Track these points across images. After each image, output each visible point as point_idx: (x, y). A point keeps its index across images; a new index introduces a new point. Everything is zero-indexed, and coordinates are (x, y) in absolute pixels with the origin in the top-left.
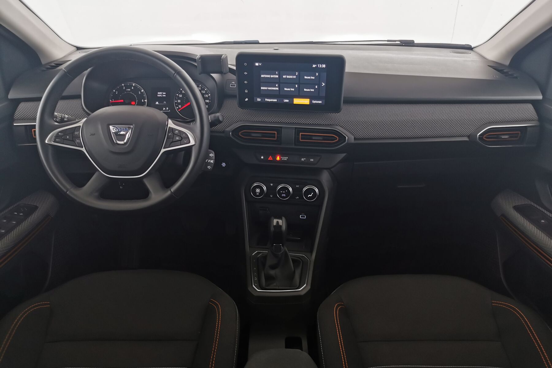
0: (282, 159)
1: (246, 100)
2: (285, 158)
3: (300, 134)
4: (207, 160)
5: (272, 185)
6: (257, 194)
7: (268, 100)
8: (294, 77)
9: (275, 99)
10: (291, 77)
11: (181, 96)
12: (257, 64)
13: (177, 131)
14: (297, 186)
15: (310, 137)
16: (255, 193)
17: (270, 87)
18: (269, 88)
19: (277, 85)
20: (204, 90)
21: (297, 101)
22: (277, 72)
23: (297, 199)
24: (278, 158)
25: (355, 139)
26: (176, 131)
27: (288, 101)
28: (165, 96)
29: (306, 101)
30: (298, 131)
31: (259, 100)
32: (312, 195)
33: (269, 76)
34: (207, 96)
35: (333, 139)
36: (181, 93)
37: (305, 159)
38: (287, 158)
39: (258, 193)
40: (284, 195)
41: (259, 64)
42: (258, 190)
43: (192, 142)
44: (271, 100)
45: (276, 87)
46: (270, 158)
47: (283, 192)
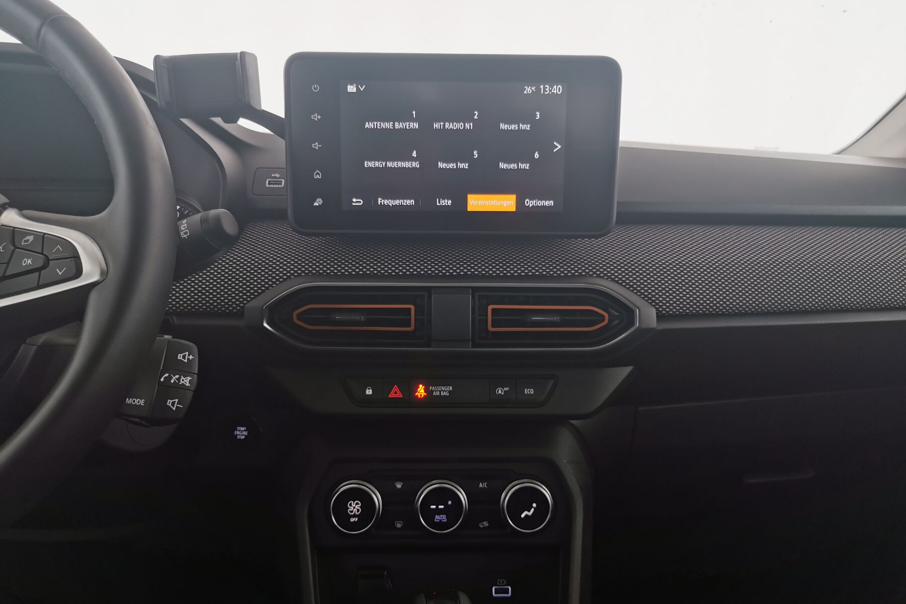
0: (432, 391)
1: (316, 204)
2: (443, 388)
3: (490, 307)
4: (167, 375)
5: (399, 486)
6: (352, 520)
7: (386, 202)
8: (467, 126)
9: (410, 199)
10: (459, 126)
12: (351, 89)
13: (31, 238)
14: (481, 485)
15: (520, 318)
16: (343, 517)
17: (393, 160)
18: (389, 164)
19: (414, 154)
21: (477, 203)
22: (414, 112)
23: (484, 528)
24: (421, 391)
25: (660, 317)
26: (27, 238)
27: (450, 202)
29: (506, 203)
30: (484, 296)
31: (357, 202)
32: (533, 510)
33: (388, 125)
35: (592, 318)
37: (506, 389)
38: (451, 388)
39: (355, 516)
40: (443, 518)
41: (358, 89)
42: (354, 507)
43: (90, 273)
44: (397, 202)
45: (413, 159)
46: (395, 393)
47: (437, 507)
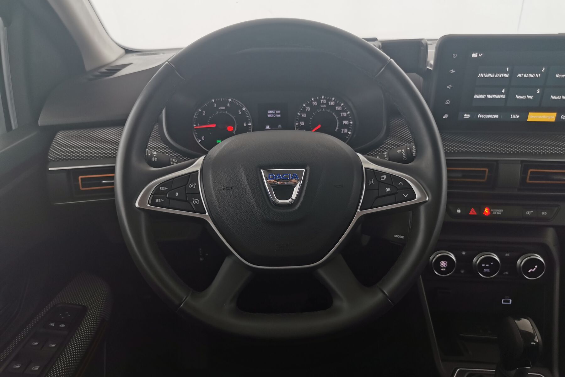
0: (492, 212)
1: (444, 117)
2: (498, 211)
3: (530, 171)
5: (464, 253)
6: (442, 269)
7: (483, 116)
8: (537, 76)
9: (496, 114)
10: (532, 76)
11: (304, 115)
12: (474, 55)
13: (385, 177)
14: (506, 255)
15: (546, 176)
16: (439, 268)
17: (490, 94)
18: (488, 96)
19: (503, 91)
20: (340, 105)
21: (533, 117)
22: (508, 68)
23: (506, 275)
24: (486, 210)
26: (383, 176)
27: (518, 116)
28: (279, 116)
29: (550, 117)
30: (526, 166)
31: (467, 116)
32: (535, 269)
33: (492, 75)
34: (344, 114)
36: (304, 111)
37: (532, 212)
38: (502, 211)
39: (444, 268)
40: (488, 270)
41: (478, 55)
42: (444, 264)
44: (489, 116)
45: (503, 94)
46: (473, 212)
47: (485, 265)
